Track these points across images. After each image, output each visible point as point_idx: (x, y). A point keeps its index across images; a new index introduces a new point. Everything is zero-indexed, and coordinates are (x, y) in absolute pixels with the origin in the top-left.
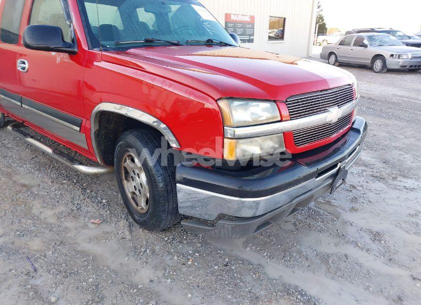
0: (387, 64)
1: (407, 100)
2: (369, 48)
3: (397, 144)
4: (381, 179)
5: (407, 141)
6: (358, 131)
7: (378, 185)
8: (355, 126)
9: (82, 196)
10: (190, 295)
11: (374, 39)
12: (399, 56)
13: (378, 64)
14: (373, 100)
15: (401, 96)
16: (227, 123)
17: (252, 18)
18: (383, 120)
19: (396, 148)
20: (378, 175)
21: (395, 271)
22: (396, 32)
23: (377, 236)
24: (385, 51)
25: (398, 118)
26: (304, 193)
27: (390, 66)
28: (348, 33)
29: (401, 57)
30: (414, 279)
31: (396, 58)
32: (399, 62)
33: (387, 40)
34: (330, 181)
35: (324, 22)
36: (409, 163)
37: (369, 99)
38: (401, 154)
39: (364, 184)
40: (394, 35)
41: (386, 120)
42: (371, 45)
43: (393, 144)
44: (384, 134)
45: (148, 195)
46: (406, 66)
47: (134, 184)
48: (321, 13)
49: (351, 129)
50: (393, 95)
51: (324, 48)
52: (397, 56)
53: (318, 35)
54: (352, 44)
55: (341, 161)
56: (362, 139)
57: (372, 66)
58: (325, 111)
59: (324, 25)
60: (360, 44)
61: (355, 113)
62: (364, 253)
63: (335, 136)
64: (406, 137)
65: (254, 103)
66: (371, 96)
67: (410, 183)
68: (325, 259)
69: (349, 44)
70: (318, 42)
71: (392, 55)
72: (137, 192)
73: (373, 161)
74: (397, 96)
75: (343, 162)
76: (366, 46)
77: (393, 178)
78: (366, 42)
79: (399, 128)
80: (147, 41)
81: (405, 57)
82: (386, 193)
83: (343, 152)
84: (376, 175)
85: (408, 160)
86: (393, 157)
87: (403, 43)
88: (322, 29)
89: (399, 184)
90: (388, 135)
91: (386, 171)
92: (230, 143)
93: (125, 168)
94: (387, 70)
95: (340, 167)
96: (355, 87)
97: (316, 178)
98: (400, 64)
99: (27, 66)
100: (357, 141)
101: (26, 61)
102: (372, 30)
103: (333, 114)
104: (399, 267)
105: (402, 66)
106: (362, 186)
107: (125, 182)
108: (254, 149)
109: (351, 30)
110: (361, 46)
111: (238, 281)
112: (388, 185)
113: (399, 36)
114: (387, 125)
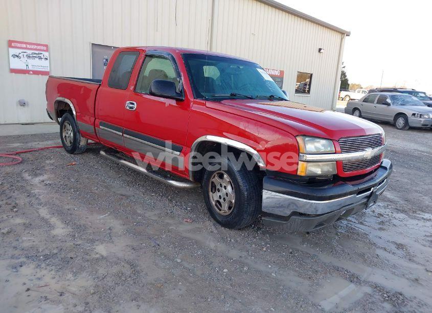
0: (409, 121)
1: (428, 155)
2: (392, 107)
3: (417, 189)
4: (403, 211)
5: (426, 187)
6: (385, 168)
7: (401, 216)
8: (383, 165)
9: (170, 205)
10: (270, 266)
11: (397, 99)
12: (421, 115)
13: (401, 122)
14: (396, 152)
15: (423, 152)
16: (301, 151)
17: (282, 73)
18: (405, 170)
19: (416, 191)
20: (401, 208)
21: (414, 266)
22: (418, 93)
23: (400, 246)
24: (408, 110)
25: (419, 169)
26: (349, 205)
27: (412, 125)
28: (371, 91)
29: (422, 117)
30: (427, 271)
31: (418, 117)
32: (421, 121)
33: (409, 100)
34: (365, 200)
35: (346, 78)
36: (427, 202)
37: (392, 151)
38: (420, 196)
39: (390, 214)
40: (416, 96)
41: (408, 170)
42: (393, 103)
43: (414, 188)
44: (406, 180)
45: (233, 201)
46: (427, 125)
47: (219, 194)
48: (343, 69)
49: (380, 166)
50: (415, 150)
51: (348, 104)
52: (419, 115)
53: (341, 91)
54: (376, 101)
55: (373, 186)
56: (389, 174)
57: (395, 123)
58: (363, 150)
59: (347, 80)
60: (383, 102)
61: (383, 156)
62: (390, 255)
63: (369, 169)
64: (425, 184)
65: (318, 140)
66: (394, 150)
67: (427, 216)
68: (362, 256)
69: (372, 102)
70: (341, 96)
71: (414, 114)
72: (221, 201)
73: (396, 199)
74: (418, 151)
75: (375, 187)
76: (388, 105)
77: (413, 211)
78: (389, 101)
79: (419, 177)
80: (232, 95)
81: (427, 117)
82: (407, 221)
83: (375, 181)
84: (399, 208)
85: (427, 200)
86: (414, 197)
87: (424, 103)
88: (345, 85)
89: (418, 216)
90: (409, 181)
91: (408, 207)
92: (303, 165)
93: (213, 182)
94: (409, 127)
95: (373, 191)
96: (383, 136)
97: (357, 195)
98: (422, 122)
99: (135, 106)
100: (385, 175)
101: (135, 103)
102: (395, 90)
103: (368, 153)
104: (417, 264)
105: (423, 125)
106: (388, 215)
107: (211, 194)
108: (317, 170)
109: (375, 88)
110: (383, 104)
111: (302, 262)
112: (409, 216)
113: (421, 97)
114: (409, 174)
